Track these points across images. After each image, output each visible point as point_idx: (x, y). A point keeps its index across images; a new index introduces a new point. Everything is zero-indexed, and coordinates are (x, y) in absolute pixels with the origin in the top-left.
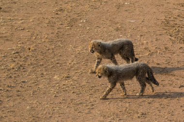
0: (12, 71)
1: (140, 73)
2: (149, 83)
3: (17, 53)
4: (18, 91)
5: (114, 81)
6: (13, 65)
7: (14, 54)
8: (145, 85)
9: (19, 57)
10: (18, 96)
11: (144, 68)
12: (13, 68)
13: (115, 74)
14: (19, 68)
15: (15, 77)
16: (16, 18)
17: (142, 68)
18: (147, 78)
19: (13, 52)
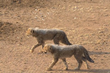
0: (98, 45)
1: (77, 53)
2: (85, 61)
3: (102, 32)
4: (102, 60)
5: (56, 57)
6: (99, 41)
7: (100, 33)
8: (82, 62)
9: (103, 35)
10: (102, 63)
11: (81, 50)
12: (99, 43)
13: (57, 52)
14: (103, 43)
15: (100, 49)
16: (102, 7)
17: (78, 49)
18: (83, 57)
19: (99, 32)
